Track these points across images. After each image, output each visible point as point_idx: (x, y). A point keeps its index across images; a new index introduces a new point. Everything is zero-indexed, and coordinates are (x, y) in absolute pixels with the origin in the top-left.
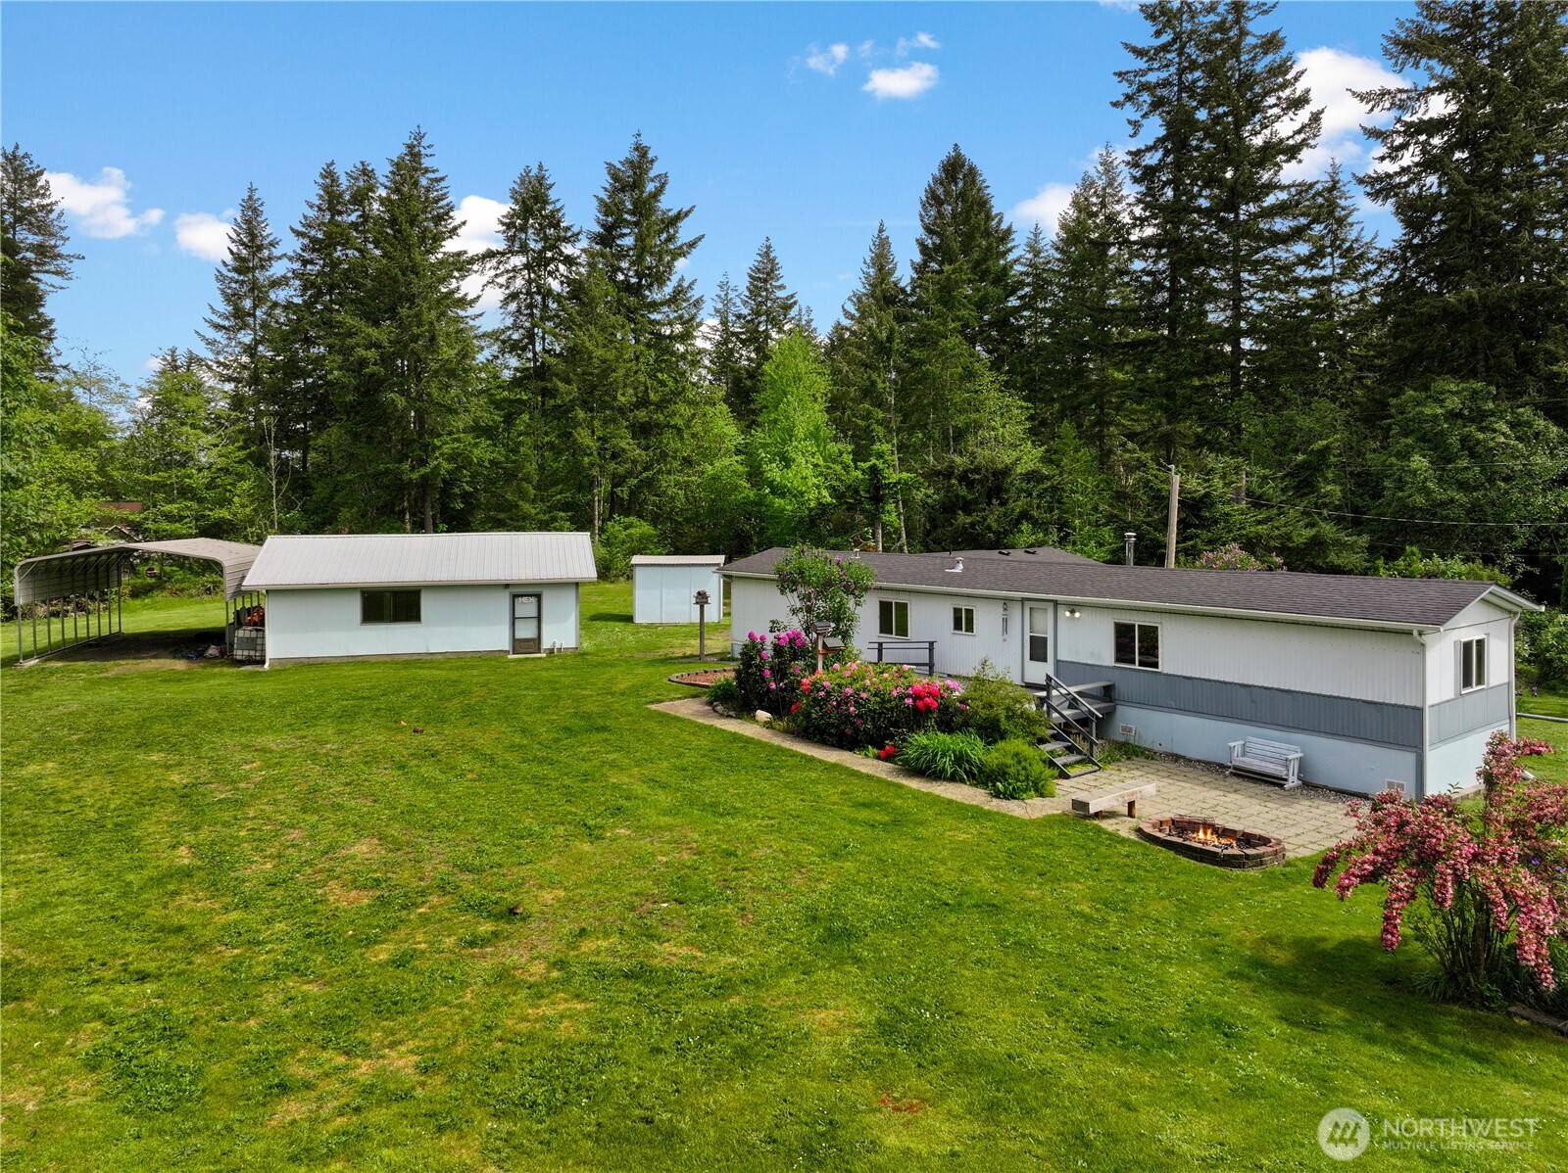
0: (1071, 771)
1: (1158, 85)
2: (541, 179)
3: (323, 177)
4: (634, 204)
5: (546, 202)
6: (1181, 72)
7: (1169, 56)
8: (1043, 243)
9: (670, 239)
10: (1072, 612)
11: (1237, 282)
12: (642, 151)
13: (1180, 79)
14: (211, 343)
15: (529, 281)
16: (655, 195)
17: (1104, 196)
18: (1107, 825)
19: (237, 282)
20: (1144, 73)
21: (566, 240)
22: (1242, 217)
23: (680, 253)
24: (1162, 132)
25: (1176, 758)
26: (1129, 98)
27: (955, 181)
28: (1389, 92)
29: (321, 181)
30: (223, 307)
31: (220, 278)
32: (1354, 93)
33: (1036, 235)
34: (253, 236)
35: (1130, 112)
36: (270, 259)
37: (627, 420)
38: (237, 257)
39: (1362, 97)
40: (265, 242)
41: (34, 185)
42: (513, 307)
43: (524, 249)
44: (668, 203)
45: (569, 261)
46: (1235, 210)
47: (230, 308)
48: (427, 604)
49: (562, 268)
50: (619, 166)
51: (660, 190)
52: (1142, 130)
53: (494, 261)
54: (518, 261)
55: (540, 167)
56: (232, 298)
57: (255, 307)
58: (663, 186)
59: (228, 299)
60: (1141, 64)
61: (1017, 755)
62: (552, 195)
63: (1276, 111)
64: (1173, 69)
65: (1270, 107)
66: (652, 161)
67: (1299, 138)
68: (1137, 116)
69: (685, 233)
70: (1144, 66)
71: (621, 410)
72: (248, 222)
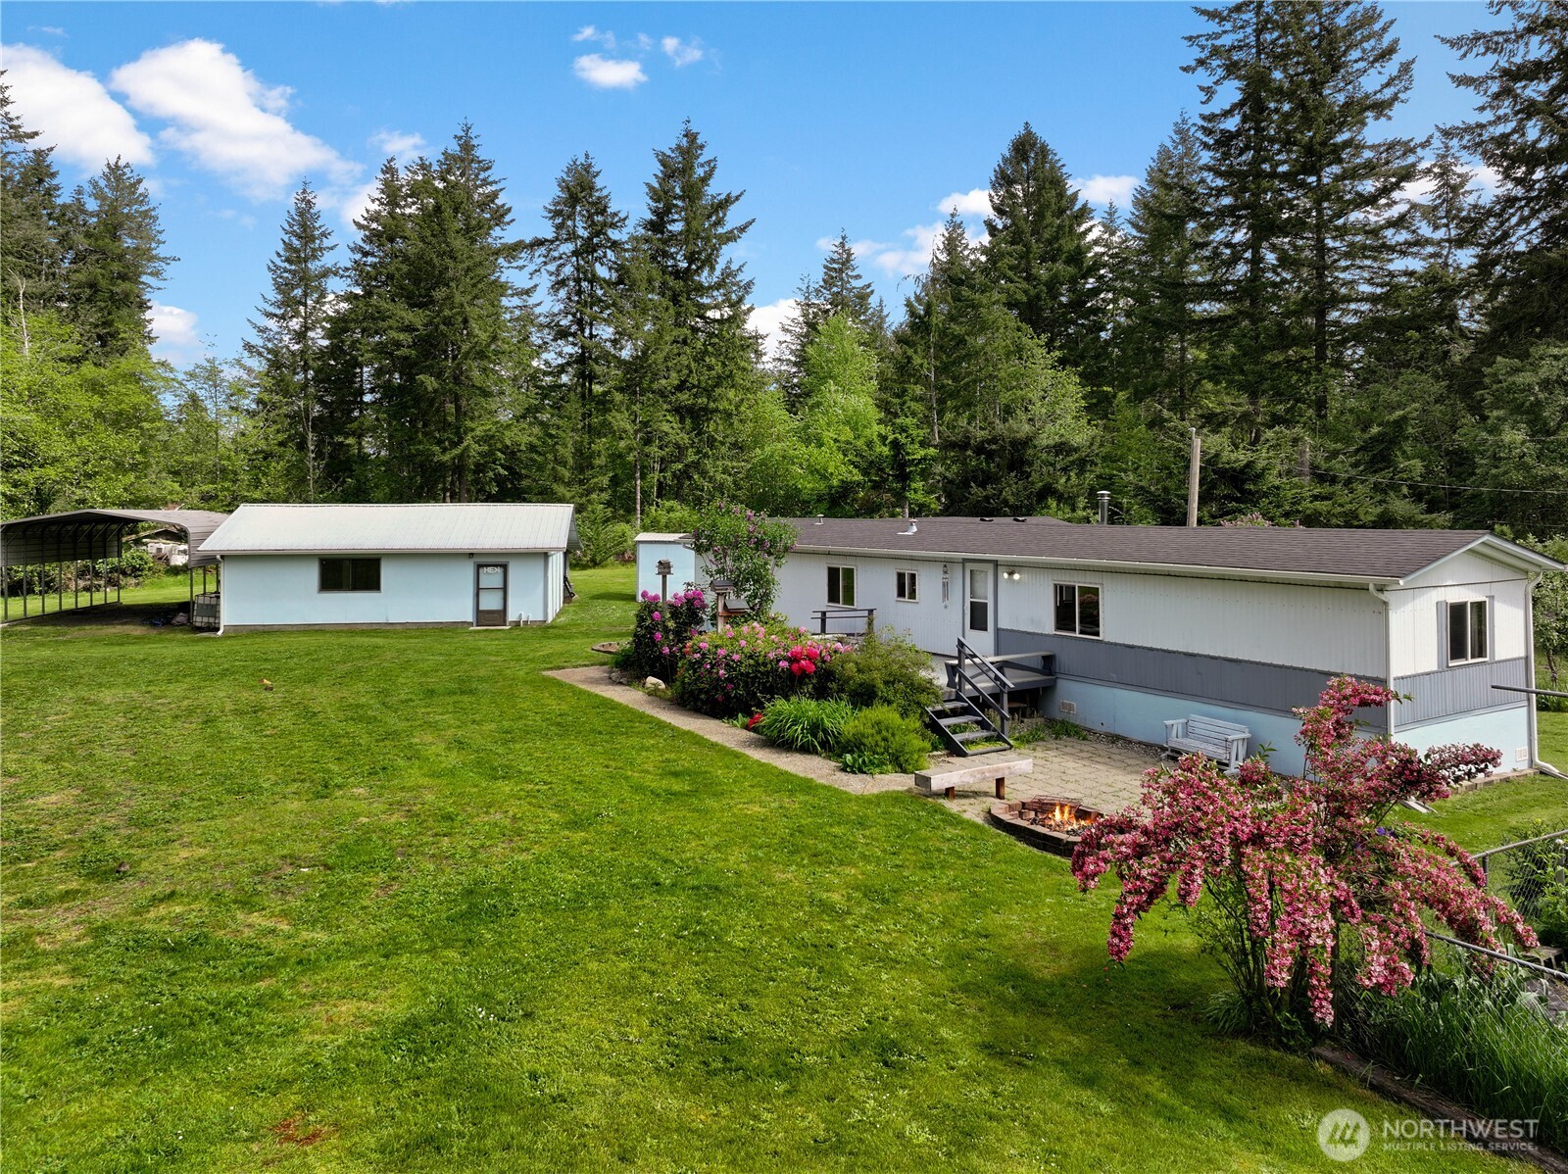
0: (973, 749)
1: (1233, 48)
2: (587, 168)
3: (383, 172)
4: (682, 189)
5: (592, 188)
6: (1259, 32)
7: (1245, 17)
8: (1119, 221)
9: (719, 222)
10: (1011, 574)
11: (1321, 249)
12: (692, 137)
13: (1258, 40)
14: (263, 330)
15: (578, 268)
16: (705, 180)
17: (1181, 167)
18: (952, 806)
19: (290, 271)
20: (1217, 36)
21: (613, 225)
22: (1326, 181)
23: (730, 237)
24: (1238, 96)
25: (1114, 739)
26: (1201, 62)
27: (1026, 160)
28: (1484, 36)
29: (382, 176)
30: (273, 295)
31: (274, 269)
32: (1443, 40)
33: (1110, 214)
34: (304, 226)
35: (1203, 77)
36: (321, 249)
37: (670, 403)
38: (288, 246)
39: (1453, 44)
40: (316, 233)
41: (134, 193)
42: (563, 293)
43: (572, 236)
44: (715, 189)
45: (615, 245)
46: (1318, 173)
47: (279, 297)
48: (387, 573)
49: (610, 254)
50: (669, 153)
51: (709, 175)
52: (1215, 96)
53: (542, 250)
54: (567, 248)
55: (587, 156)
56: (283, 287)
57: (306, 295)
58: (713, 169)
59: (278, 288)
60: (1213, 27)
61: (878, 723)
62: (599, 182)
63: (1361, 65)
64: (1249, 30)
65: (1356, 61)
66: (702, 147)
67: (1388, 93)
68: (1208, 82)
69: (733, 218)
70: (1219, 30)
71: (662, 393)
72: (301, 214)
